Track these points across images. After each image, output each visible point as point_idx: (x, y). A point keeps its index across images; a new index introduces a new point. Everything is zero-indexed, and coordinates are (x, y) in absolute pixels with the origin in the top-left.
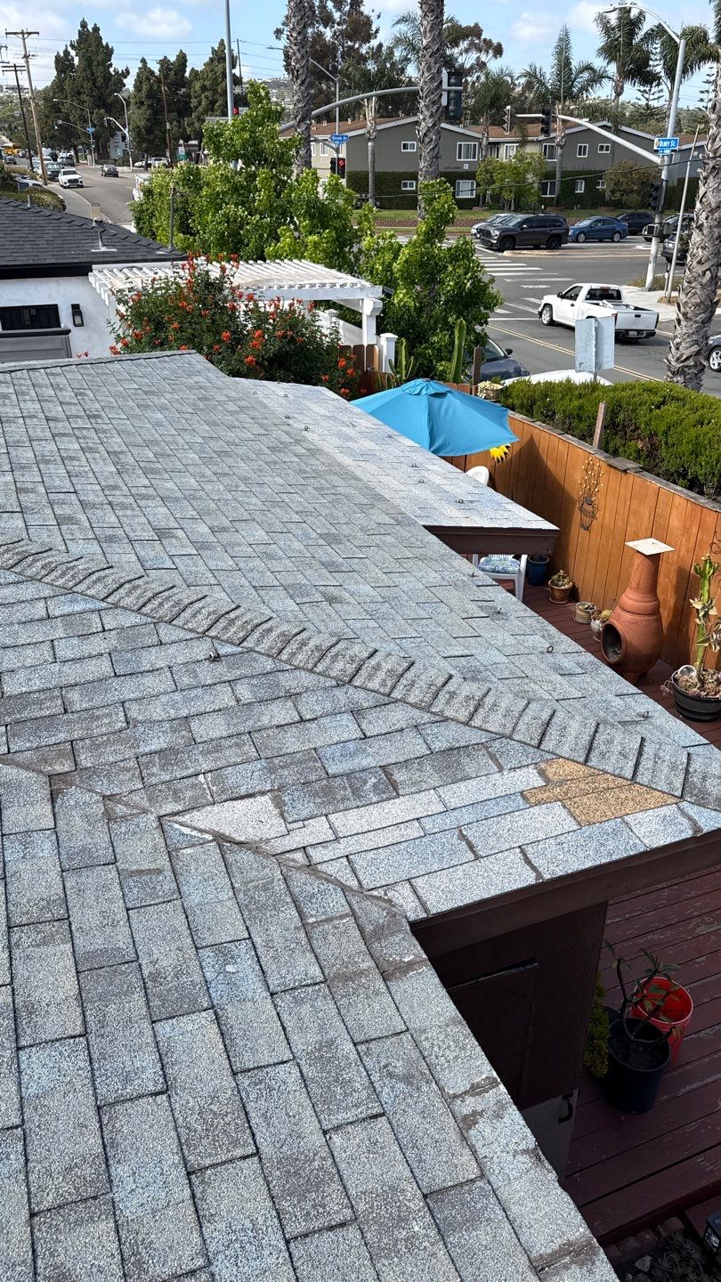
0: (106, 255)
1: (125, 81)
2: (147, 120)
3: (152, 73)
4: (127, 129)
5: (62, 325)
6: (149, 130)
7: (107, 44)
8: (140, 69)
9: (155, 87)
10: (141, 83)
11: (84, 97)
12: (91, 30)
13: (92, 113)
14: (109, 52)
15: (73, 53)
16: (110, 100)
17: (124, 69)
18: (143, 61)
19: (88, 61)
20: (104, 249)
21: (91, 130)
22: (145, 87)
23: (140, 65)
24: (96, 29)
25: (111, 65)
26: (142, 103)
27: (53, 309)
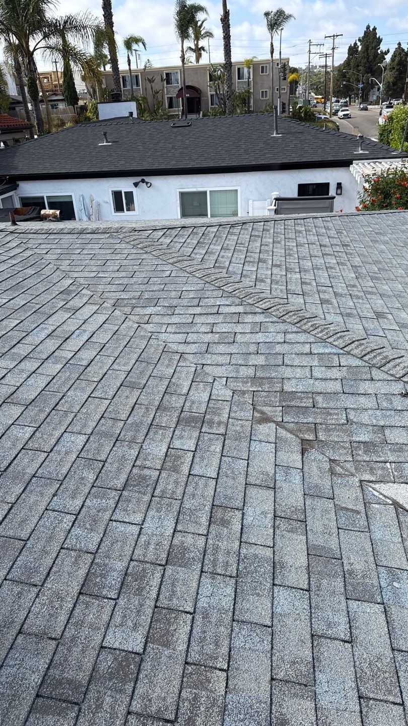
0: (362, 155)
1: (386, 57)
2: (395, 78)
3: (403, 50)
4: (382, 84)
5: (330, 194)
6: (394, 84)
7: (379, 37)
8: (396, 48)
9: (403, 59)
10: (395, 57)
11: (360, 68)
12: (371, 30)
13: (363, 76)
14: (379, 41)
15: (359, 44)
16: (374, 68)
17: (386, 50)
18: (399, 44)
19: (366, 48)
20: (361, 152)
21: (361, 86)
22: (397, 59)
23: (397, 46)
24: (375, 29)
25: (379, 48)
26: (394, 68)
27: (326, 186)
